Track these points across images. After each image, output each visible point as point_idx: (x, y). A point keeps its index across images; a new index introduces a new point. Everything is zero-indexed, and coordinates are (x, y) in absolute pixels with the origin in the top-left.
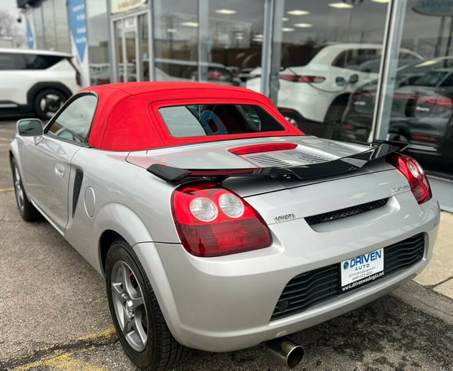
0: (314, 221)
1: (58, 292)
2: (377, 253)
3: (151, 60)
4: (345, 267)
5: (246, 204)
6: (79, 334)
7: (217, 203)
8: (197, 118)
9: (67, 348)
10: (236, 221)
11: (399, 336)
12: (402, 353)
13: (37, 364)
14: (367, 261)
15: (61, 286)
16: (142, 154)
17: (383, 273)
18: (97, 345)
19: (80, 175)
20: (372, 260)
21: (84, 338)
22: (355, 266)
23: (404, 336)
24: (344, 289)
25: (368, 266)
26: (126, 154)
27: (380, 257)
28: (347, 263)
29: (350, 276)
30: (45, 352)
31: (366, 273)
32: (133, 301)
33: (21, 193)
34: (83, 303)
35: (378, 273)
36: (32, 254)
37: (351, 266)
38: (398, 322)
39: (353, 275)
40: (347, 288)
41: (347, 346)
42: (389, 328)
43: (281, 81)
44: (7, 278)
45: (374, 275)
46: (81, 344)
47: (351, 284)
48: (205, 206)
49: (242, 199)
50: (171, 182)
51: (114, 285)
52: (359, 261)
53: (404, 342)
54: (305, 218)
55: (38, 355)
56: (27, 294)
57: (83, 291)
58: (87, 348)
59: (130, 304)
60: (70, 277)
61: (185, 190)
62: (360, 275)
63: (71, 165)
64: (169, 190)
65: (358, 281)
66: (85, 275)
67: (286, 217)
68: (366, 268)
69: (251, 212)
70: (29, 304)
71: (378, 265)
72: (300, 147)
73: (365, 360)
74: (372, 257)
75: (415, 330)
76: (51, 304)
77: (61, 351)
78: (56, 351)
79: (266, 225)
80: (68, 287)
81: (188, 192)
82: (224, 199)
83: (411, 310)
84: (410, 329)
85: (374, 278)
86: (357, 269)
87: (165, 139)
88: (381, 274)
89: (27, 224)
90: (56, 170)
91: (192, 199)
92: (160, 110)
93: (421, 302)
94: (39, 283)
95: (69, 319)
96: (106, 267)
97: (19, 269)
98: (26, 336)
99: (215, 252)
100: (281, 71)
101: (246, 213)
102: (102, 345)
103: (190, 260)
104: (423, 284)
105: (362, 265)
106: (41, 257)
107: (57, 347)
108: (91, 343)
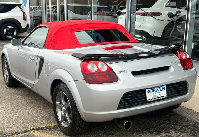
0: (135, 73)
1: (30, 112)
2: (163, 88)
3: (65, 5)
4: (148, 92)
5: (108, 66)
6: (41, 125)
7: (97, 65)
8: (91, 36)
9: (37, 129)
10: (104, 72)
11: (179, 128)
12: (179, 134)
13: (26, 133)
14: (158, 91)
15: (30, 110)
16: (68, 50)
17: (166, 97)
18: (49, 129)
19: (42, 60)
20: (160, 90)
21: (43, 127)
22: (153, 92)
23: (181, 129)
24: (148, 101)
25: (159, 93)
26: (62, 51)
27: (164, 90)
28: (149, 91)
29: (151, 96)
30: (29, 130)
31: (158, 96)
32: (65, 106)
33: (7, 73)
34: (41, 116)
35: (164, 96)
36: (15, 99)
37: (151, 92)
38: (181, 124)
39: (152, 96)
40: (149, 101)
41: (155, 131)
42: (176, 126)
43: (137, 16)
44: (7, 108)
45: (162, 97)
46: (42, 128)
47: (151, 99)
48: (93, 67)
49: (107, 65)
50: (80, 59)
51: (57, 103)
52: (155, 91)
53: (181, 130)
54: (131, 72)
55: (26, 131)
56: (17, 113)
57: (40, 112)
58: (45, 129)
59: (64, 108)
60: (34, 107)
61: (85, 61)
62: (155, 96)
63: (38, 56)
64: (79, 62)
65: (154, 99)
66: (40, 107)
67: (123, 71)
68: (158, 94)
69: (110, 69)
70: (18, 116)
71: (164, 93)
72: (135, 47)
73: (161, 135)
74: (160, 89)
75: (187, 127)
76: (27, 116)
77: (35, 130)
78: (33, 130)
79: (115, 74)
80: (34, 111)
81: (87, 62)
82: (100, 64)
83: (188, 120)
84: (185, 127)
85: (162, 98)
86: (154, 94)
87: (77, 44)
88: (165, 97)
89: (10, 88)
90: (30, 59)
91: (88, 64)
92: (75, 33)
93: (194, 118)
94: (21, 109)
95: (36, 121)
96: (54, 96)
97: (11, 105)
98: (20, 125)
99: (96, 83)
100: (137, 10)
101: (108, 70)
102: (51, 129)
103: (87, 86)
104: (198, 112)
105: (156, 92)
106: (19, 100)
107: (33, 129)
108: (46, 128)
